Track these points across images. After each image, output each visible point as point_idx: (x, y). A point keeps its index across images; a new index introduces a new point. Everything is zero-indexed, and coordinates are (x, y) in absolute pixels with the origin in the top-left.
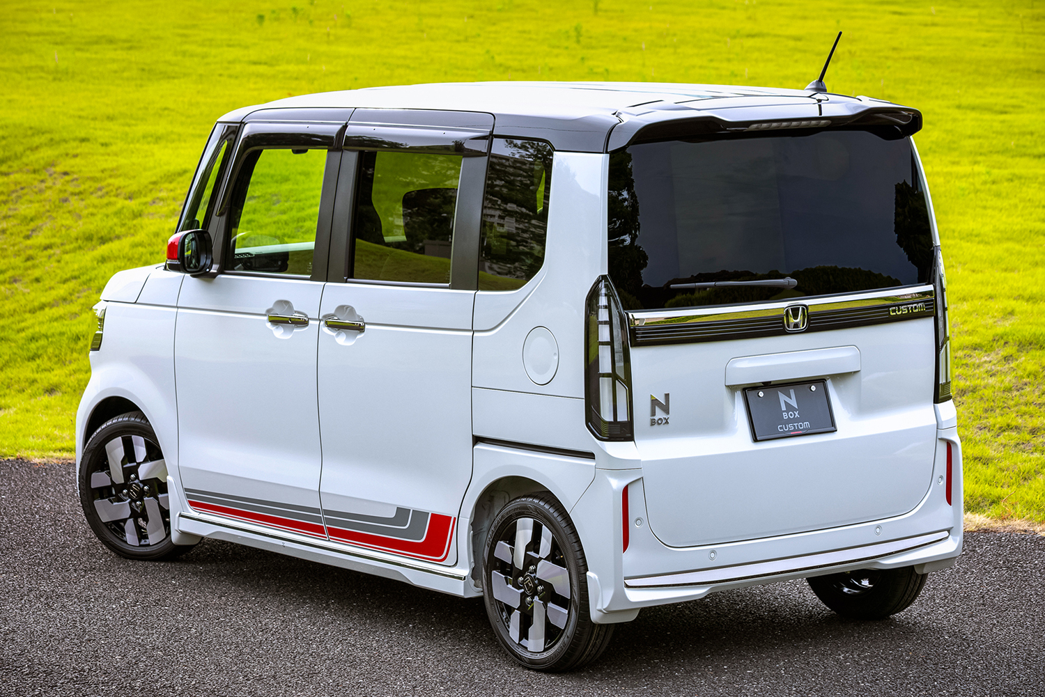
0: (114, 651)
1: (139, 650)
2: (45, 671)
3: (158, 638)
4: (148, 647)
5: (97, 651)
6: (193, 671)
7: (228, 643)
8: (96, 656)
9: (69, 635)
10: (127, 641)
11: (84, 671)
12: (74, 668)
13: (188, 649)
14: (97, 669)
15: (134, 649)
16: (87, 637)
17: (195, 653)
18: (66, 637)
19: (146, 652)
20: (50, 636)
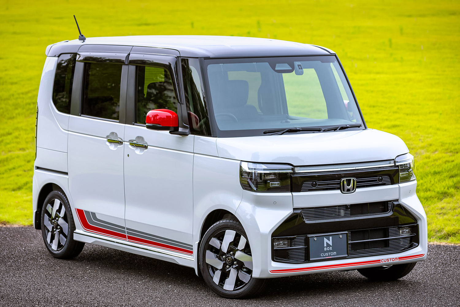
0: (138, 298)
1: (149, 298)
2: (105, 306)
3: (158, 294)
4: (153, 297)
5: (130, 298)
6: (173, 306)
7: (191, 296)
8: (129, 300)
9: (117, 292)
10: (144, 295)
11: (123, 306)
12: (118, 304)
13: (172, 298)
14: (129, 305)
15: (147, 298)
16: (126, 293)
17: (175, 299)
18: (116, 293)
19: (152, 299)
20: (109, 293)
